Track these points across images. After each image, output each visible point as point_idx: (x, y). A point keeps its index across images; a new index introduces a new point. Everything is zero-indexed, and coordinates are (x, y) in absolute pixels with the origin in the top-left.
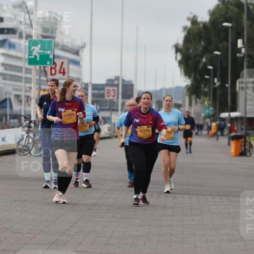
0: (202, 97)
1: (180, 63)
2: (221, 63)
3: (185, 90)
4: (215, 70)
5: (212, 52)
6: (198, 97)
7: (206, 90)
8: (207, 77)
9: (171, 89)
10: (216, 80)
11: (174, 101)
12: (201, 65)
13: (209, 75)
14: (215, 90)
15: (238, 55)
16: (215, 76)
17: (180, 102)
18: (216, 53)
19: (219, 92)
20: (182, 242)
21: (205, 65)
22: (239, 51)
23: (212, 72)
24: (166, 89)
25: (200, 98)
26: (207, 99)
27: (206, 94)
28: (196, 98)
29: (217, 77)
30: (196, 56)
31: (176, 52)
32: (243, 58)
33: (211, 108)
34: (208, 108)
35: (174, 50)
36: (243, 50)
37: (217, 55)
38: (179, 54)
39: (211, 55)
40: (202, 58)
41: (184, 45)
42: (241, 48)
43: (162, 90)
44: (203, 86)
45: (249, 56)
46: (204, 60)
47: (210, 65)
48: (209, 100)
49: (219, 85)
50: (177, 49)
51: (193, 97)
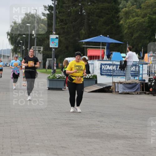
0: (18, 53)
1: (9, 39)
2: (26, 40)
3: (11, 50)
4: (23, 43)
5: (22, 36)
6: (16, 53)
7: (19, 50)
8: (20, 45)
9: (5, 50)
10: (23, 47)
11: (7, 55)
12: (17, 41)
13: (21, 45)
14: (23, 51)
15: (33, 37)
16: (23, 45)
17: (9, 55)
18: (24, 36)
19: (24, 51)
20: (10, 111)
21: (19, 41)
22: (33, 35)
23: (22, 43)
24: (3, 50)
25: (17, 54)
26: (20, 54)
27: (19, 52)
28: (15, 54)
29: (24, 45)
30: (16, 37)
31: (8, 35)
32: (34, 38)
33: (21, 58)
34: (20, 58)
35: (7, 35)
36: (35, 35)
37: (24, 37)
38: (9, 36)
39: (22, 37)
40: (18, 38)
41: (11, 33)
42: (34, 34)
43: (2, 50)
44: (18, 49)
45: (37, 38)
46: (19, 38)
47: (21, 41)
48: (21, 55)
49: (24, 49)
50: (8, 34)
51: (14, 53)
